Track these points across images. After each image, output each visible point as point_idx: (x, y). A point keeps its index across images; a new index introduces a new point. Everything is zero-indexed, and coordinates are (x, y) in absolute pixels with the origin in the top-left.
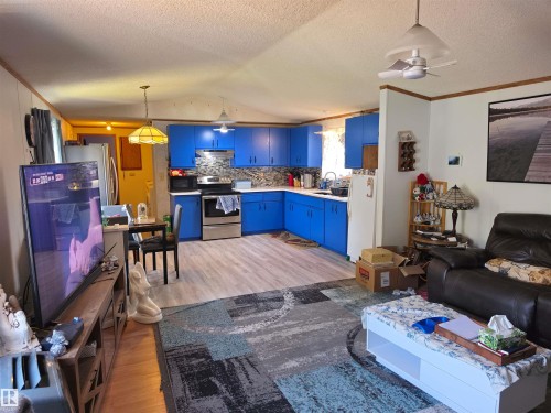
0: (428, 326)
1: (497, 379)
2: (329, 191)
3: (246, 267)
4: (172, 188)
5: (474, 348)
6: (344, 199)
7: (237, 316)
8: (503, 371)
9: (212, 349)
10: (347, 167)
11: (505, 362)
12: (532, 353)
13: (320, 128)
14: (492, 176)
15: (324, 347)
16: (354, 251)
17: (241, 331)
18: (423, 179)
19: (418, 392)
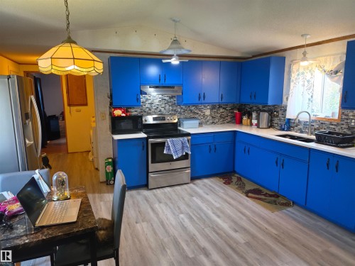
2: (314, 137)
4: (115, 129)
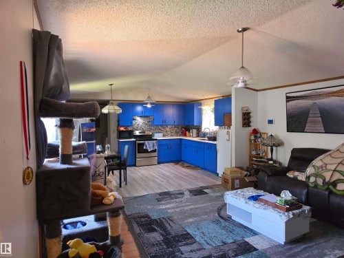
0: (255, 198)
1: (283, 217)
2: (206, 138)
3: (162, 179)
4: (120, 137)
5: (275, 206)
6: (215, 142)
7: (161, 201)
8: (286, 214)
9: (151, 214)
10: (216, 125)
11: (288, 210)
12: (301, 207)
13: (201, 105)
14: (290, 129)
15: (206, 213)
16: (220, 171)
17: (164, 207)
18: (255, 132)
19: (251, 230)
